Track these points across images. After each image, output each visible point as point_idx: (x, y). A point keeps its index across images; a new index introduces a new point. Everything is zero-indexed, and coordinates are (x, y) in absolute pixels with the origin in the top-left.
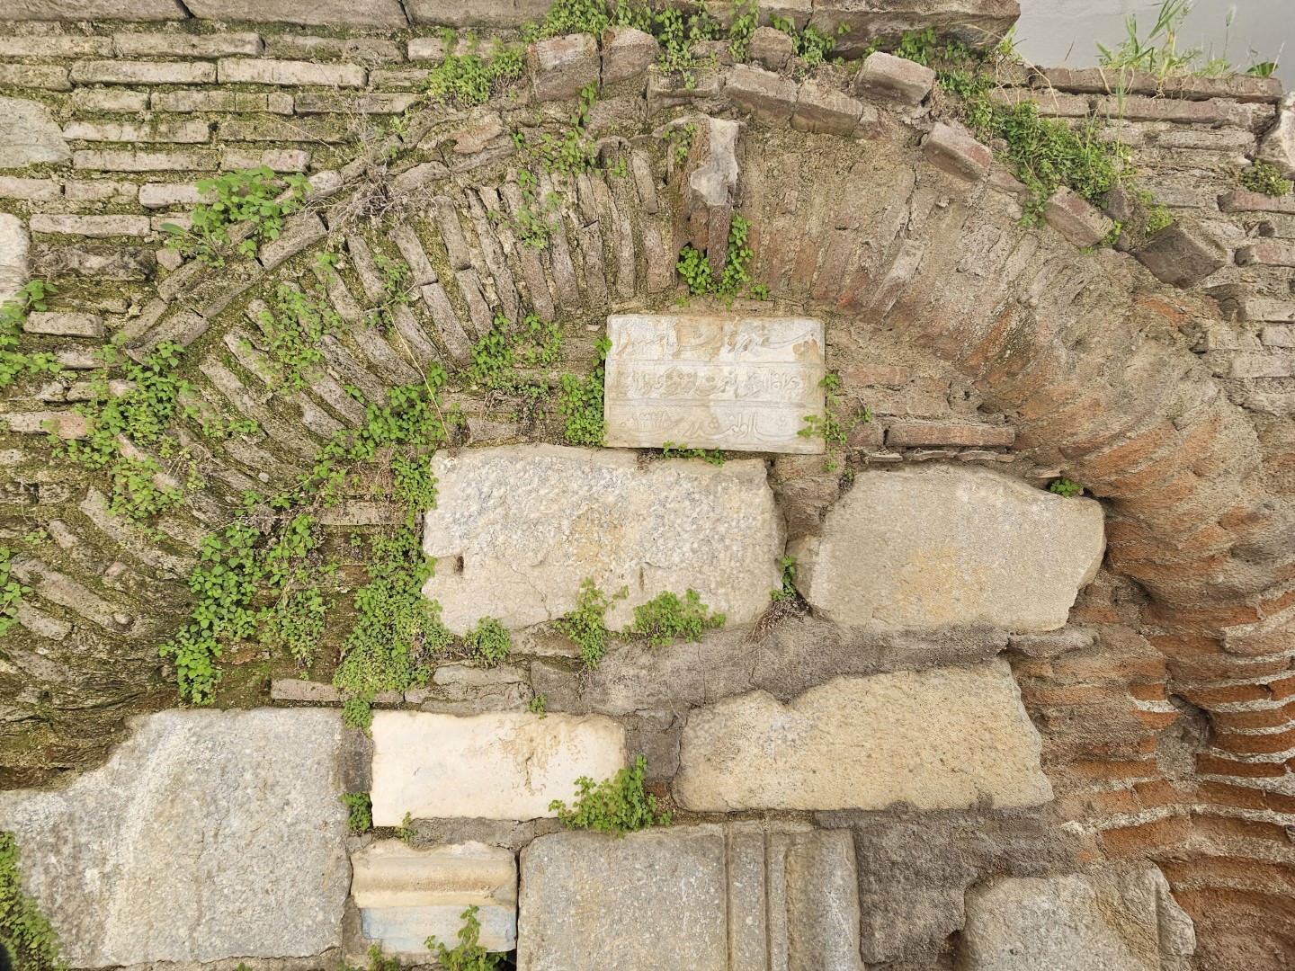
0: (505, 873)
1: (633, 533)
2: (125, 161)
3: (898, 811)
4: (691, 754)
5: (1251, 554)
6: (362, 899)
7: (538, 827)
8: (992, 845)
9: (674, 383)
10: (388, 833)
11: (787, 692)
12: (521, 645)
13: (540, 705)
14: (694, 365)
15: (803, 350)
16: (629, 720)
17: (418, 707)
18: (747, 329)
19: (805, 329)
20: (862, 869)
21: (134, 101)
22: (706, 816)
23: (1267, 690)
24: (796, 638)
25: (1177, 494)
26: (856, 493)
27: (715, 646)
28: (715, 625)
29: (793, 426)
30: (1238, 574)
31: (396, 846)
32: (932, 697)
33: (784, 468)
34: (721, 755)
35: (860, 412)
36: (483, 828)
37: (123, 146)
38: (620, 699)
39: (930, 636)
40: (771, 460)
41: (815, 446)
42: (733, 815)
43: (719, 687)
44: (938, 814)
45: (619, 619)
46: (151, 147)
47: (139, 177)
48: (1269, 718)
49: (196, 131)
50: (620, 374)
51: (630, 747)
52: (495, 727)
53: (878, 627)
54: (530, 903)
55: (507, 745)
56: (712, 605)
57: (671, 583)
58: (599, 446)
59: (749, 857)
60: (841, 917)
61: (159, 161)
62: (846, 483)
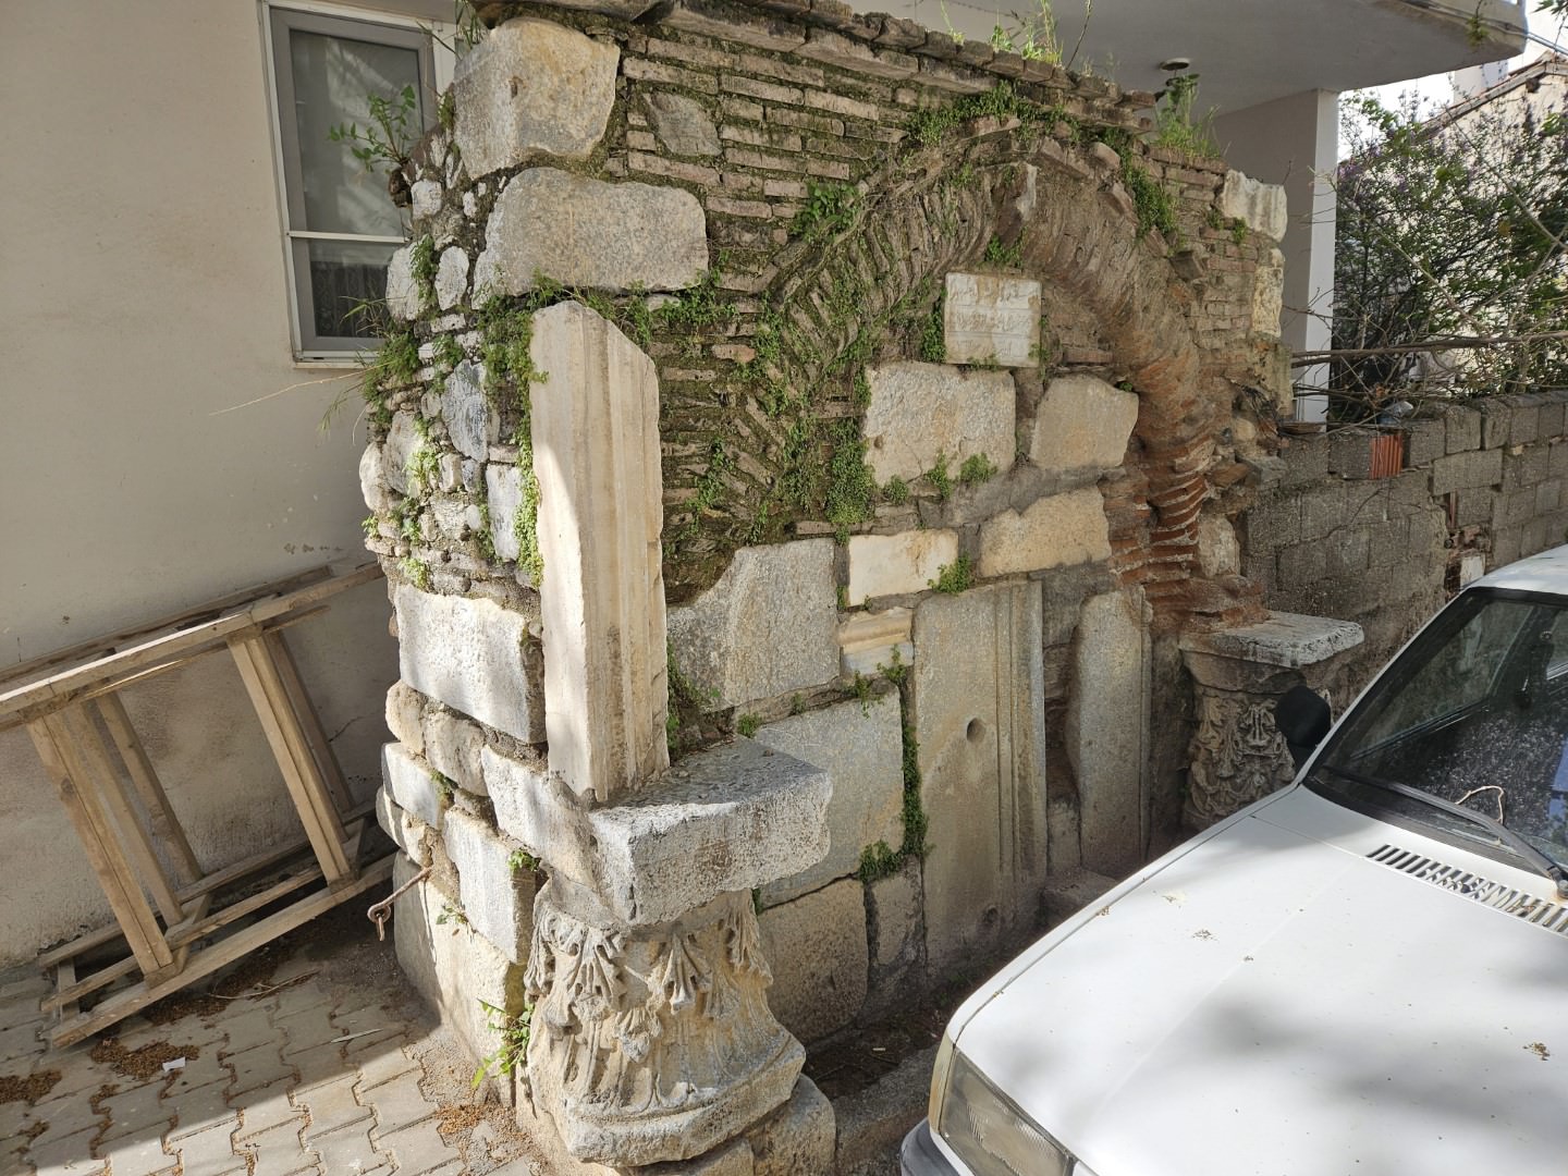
0: (908, 624)
1: (959, 418)
2: (754, 160)
3: (1059, 568)
4: (985, 546)
5: (1190, 420)
6: (848, 649)
7: (923, 595)
8: (1090, 581)
9: (978, 321)
10: (857, 609)
11: (1021, 509)
12: (912, 491)
13: (922, 525)
14: (984, 310)
15: (1032, 301)
16: (960, 531)
17: (869, 532)
18: (1008, 286)
19: (1031, 288)
20: (1045, 600)
21: (755, 112)
22: (987, 581)
23: (1185, 491)
24: (1026, 477)
25: (1169, 391)
26: (1050, 392)
27: (995, 484)
28: (995, 469)
29: (1027, 351)
30: (1184, 431)
31: (863, 615)
32: (1074, 505)
33: (1020, 375)
34: (996, 545)
35: (1056, 343)
36: (899, 599)
37: (753, 148)
38: (959, 518)
39: (1075, 472)
40: (1013, 371)
41: (1034, 363)
42: (998, 578)
43: (997, 508)
44: (1074, 567)
45: (953, 473)
46: (770, 152)
47: (763, 173)
48: (1184, 505)
49: (793, 143)
50: (952, 314)
51: (961, 545)
52: (904, 539)
53: (1056, 469)
54: (920, 638)
55: (909, 549)
56: (993, 461)
57: (974, 449)
58: (941, 363)
59: (1004, 598)
60: (1037, 626)
61: (773, 163)
62: (1046, 386)
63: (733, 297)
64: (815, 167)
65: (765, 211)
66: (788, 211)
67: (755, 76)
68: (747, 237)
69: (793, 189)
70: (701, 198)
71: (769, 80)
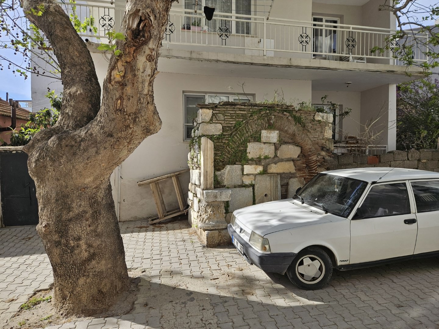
0: (254, 178)
1: (264, 150)
2: (229, 120)
3: (284, 173)
4: (268, 168)
5: (310, 151)
6: (243, 180)
7: (257, 174)
8: (291, 176)
9: (267, 137)
11: (275, 163)
12: (255, 159)
13: (256, 164)
14: (268, 135)
15: (277, 134)
16: (263, 166)
17: (247, 165)
18: (273, 132)
19: (277, 132)
20: (281, 178)
21: (229, 114)
22: (269, 173)
23: (312, 163)
24: (276, 159)
25: (305, 147)
27: (270, 159)
28: (270, 158)
29: (276, 140)
30: (310, 153)
31: (246, 176)
32: (287, 164)
33: (275, 144)
34: (270, 168)
35: (282, 139)
36: (252, 174)
37: (229, 118)
38: (263, 164)
39: (287, 159)
40: (274, 143)
41: (278, 142)
42: (271, 173)
43: (270, 163)
44: (287, 173)
45: (262, 157)
46: (231, 119)
47: (230, 121)
48: (312, 165)
49: (234, 117)
50: (262, 136)
51: (263, 168)
52: (253, 166)
53: (283, 158)
54: (256, 180)
55: (254, 168)
56: (270, 156)
57: (266, 154)
58: (261, 142)
59: (272, 176)
60: (279, 181)
61: (232, 120)
62: (280, 145)
63: (225, 135)
64: (237, 120)
65: (230, 125)
66: (233, 125)
67: (229, 111)
68: (227, 128)
69: (234, 122)
70: (222, 124)
71: (231, 111)
